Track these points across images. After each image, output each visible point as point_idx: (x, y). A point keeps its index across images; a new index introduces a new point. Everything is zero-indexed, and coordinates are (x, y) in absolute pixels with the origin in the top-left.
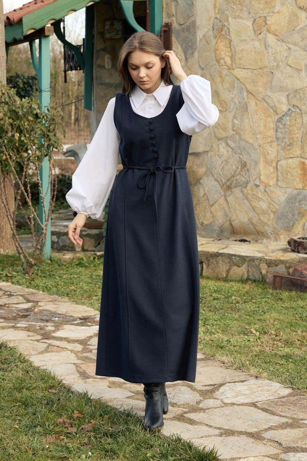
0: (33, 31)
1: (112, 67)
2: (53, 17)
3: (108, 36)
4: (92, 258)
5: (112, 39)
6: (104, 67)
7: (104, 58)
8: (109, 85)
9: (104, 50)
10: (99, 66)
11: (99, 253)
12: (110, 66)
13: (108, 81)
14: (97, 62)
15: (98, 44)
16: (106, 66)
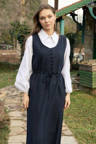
0: (58, 17)
1: (90, 30)
2: (65, 13)
3: (89, 20)
4: (74, 91)
5: (90, 21)
6: (87, 30)
7: (87, 27)
8: (89, 36)
9: (88, 24)
10: (86, 30)
11: (78, 90)
12: (89, 30)
13: (88, 34)
14: (85, 28)
15: (86, 23)
16: (88, 29)
